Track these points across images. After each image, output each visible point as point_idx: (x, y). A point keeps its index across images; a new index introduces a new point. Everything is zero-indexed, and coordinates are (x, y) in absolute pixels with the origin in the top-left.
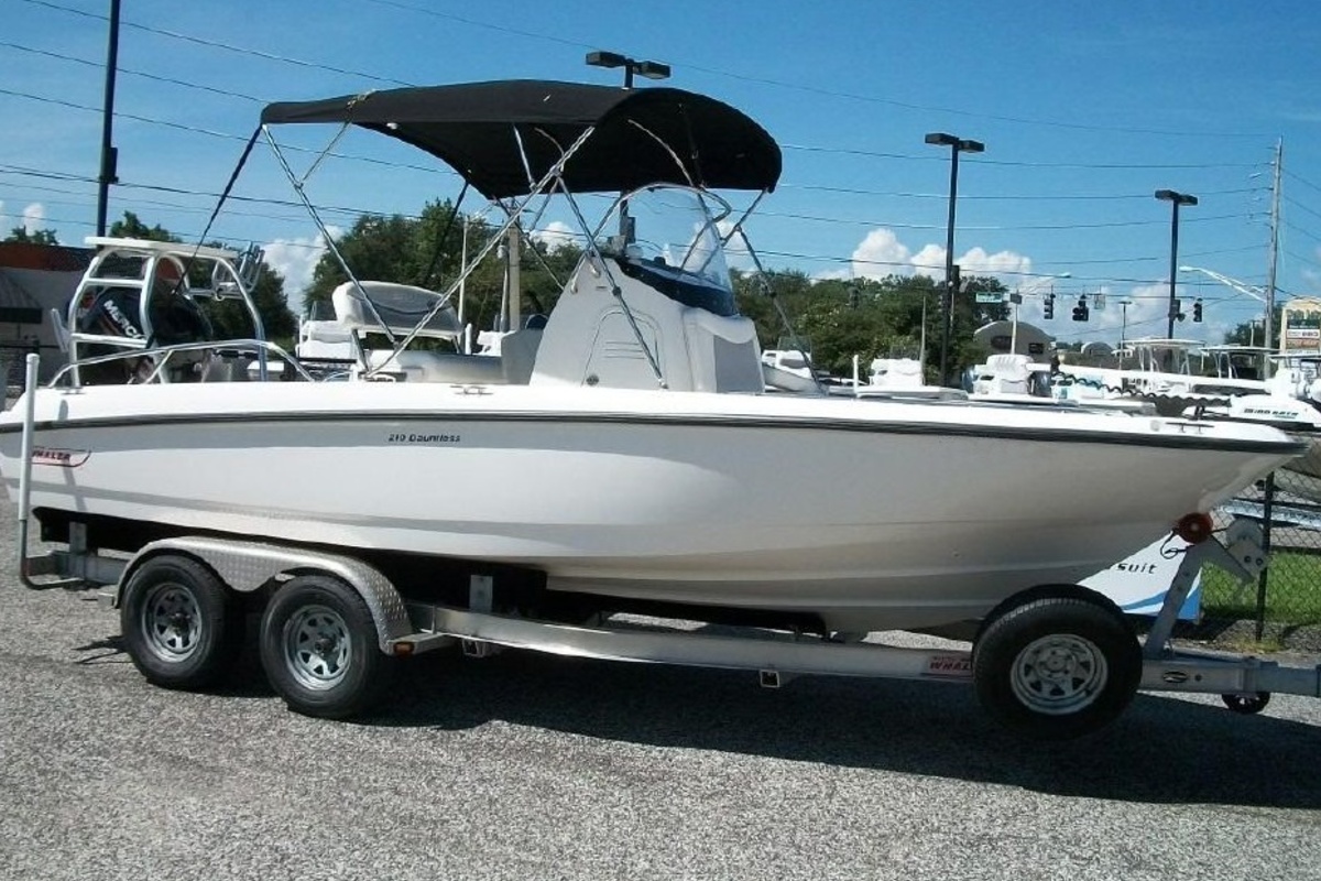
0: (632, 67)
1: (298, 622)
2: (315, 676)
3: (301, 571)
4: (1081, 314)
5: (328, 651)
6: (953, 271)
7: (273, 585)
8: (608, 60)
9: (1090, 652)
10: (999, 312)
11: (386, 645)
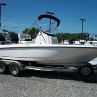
0: (51, 13)
1: (13, 67)
2: (14, 72)
3: (13, 62)
4: (96, 36)
5: (16, 70)
6: (83, 32)
7: (10, 64)
8: (48, 13)
9: (89, 69)
10: (88, 36)
11: (21, 69)
